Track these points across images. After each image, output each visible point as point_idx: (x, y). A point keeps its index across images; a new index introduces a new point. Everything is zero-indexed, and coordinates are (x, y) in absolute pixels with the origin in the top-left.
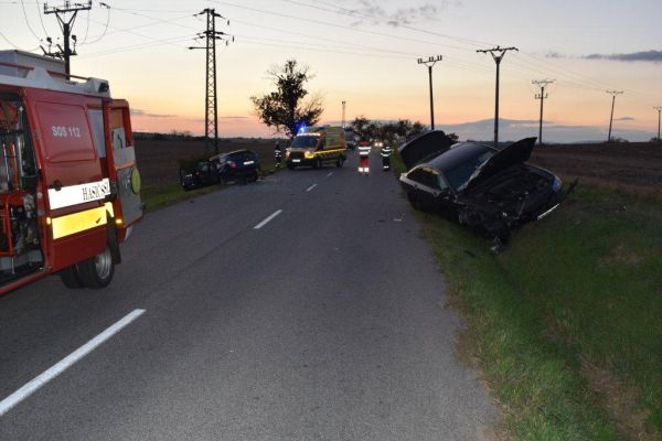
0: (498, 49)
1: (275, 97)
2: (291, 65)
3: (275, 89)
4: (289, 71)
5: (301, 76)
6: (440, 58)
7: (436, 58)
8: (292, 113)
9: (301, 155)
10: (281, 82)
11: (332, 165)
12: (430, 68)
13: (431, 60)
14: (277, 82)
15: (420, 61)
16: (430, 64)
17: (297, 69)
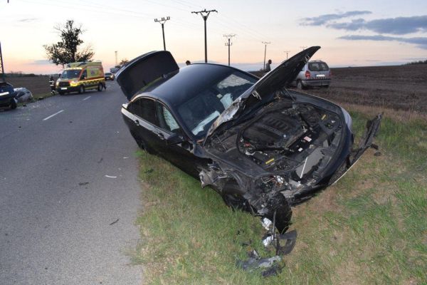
0: (205, 11)
1: (60, 45)
2: (70, 23)
3: (60, 39)
4: (69, 27)
5: (78, 31)
6: (168, 18)
7: (166, 18)
8: (73, 56)
9: (67, 84)
10: (64, 35)
11: (94, 90)
12: (163, 25)
13: (163, 19)
14: (61, 34)
15: (156, 20)
16: (163, 22)
17: (75, 26)
